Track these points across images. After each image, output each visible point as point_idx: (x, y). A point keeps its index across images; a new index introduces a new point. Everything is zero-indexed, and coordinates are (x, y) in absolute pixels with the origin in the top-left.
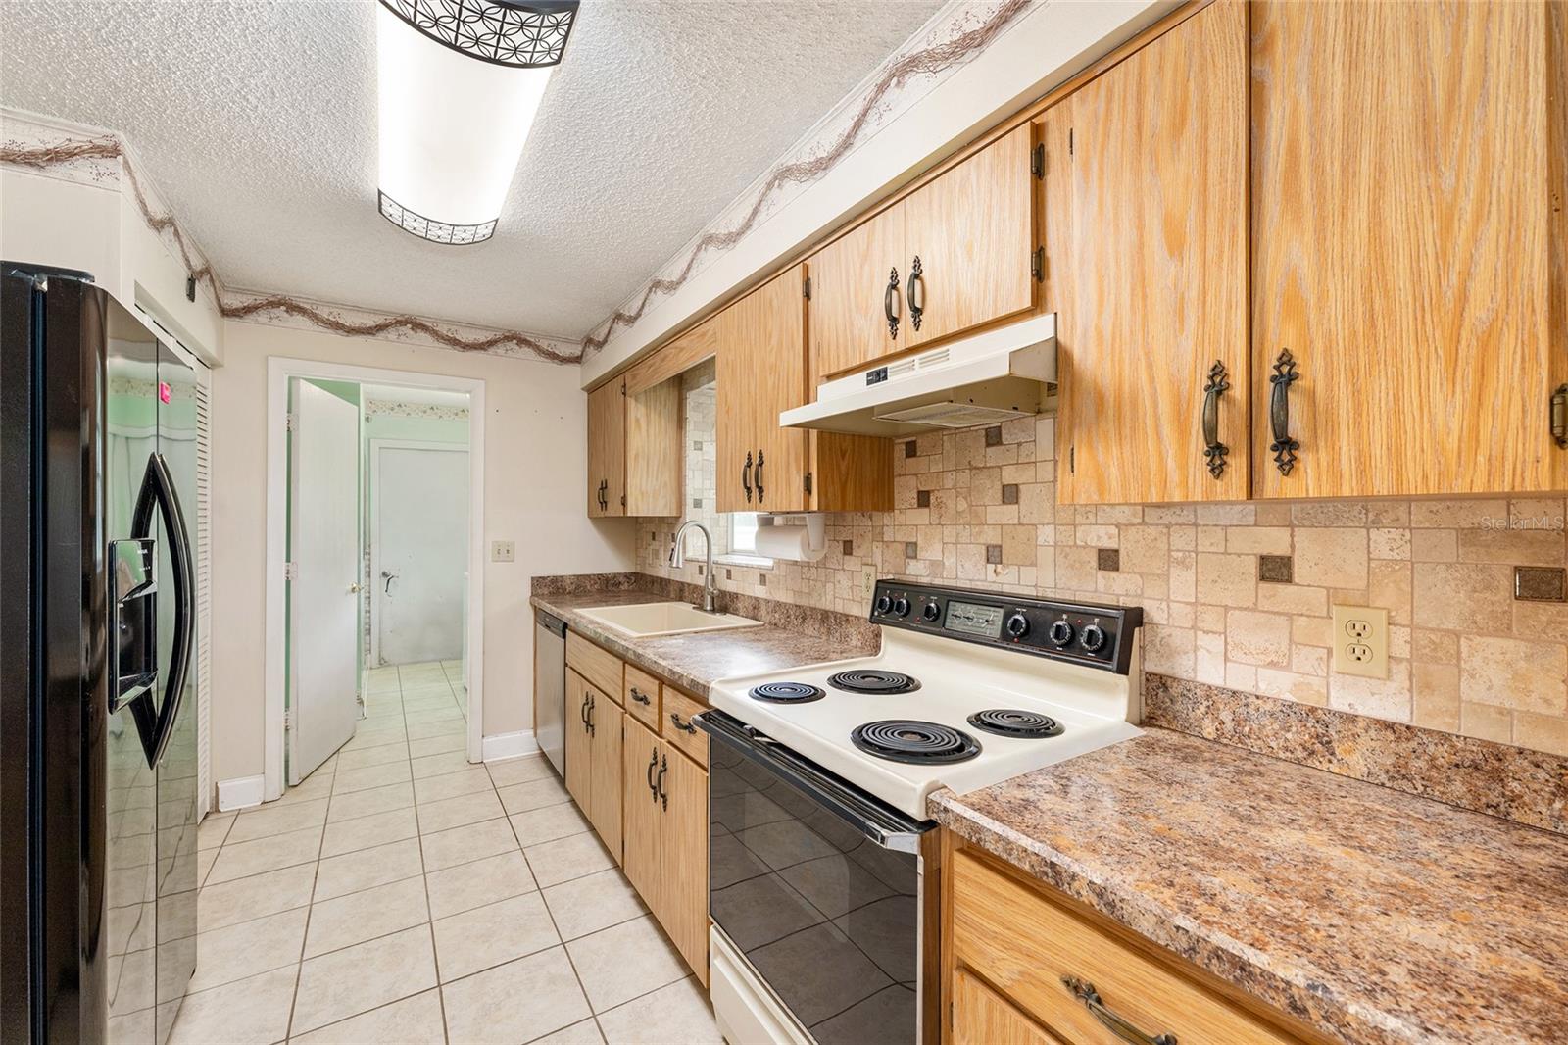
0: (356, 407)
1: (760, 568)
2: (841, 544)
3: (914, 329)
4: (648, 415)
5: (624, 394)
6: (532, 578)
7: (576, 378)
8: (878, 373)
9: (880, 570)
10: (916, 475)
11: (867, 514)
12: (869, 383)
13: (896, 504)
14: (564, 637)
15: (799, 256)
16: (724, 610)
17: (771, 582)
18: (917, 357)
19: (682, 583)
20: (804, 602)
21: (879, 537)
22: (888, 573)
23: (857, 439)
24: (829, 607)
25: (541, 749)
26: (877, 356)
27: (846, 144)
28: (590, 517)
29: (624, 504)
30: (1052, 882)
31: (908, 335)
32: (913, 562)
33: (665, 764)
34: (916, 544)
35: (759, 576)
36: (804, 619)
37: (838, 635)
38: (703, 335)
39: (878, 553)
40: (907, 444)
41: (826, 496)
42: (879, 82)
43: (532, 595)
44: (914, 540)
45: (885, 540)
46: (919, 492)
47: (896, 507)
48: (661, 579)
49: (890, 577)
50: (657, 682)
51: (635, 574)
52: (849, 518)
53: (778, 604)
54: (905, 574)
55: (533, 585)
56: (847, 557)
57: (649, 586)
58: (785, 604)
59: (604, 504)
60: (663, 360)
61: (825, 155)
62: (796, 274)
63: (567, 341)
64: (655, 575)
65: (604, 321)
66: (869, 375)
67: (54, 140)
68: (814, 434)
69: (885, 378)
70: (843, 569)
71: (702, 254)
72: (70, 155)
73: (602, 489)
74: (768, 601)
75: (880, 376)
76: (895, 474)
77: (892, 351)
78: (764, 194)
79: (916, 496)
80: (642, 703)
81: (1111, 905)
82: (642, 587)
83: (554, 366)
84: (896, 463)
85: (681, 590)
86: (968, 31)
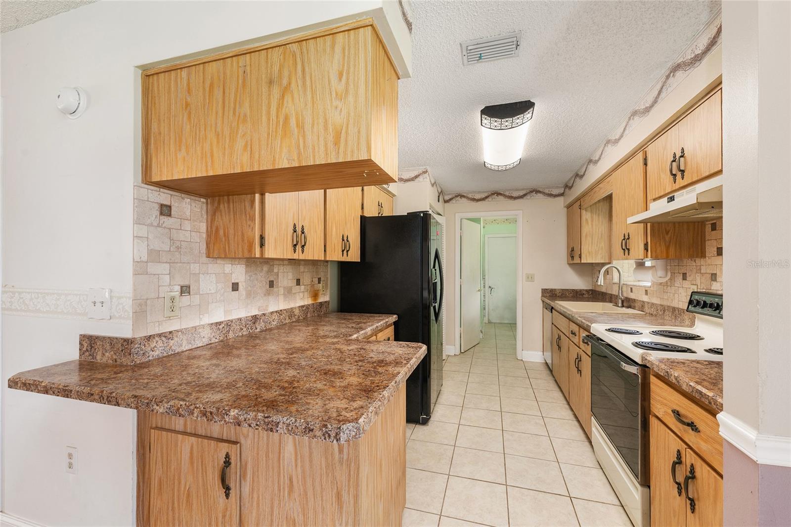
0: (480, 225)
1: (645, 287)
2: (682, 275)
3: (681, 179)
4: (592, 217)
5: (580, 209)
6: (542, 289)
7: (561, 202)
8: (671, 198)
9: (699, 287)
10: (716, 240)
11: (693, 259)
12: (668, 202)
13: (707, 254)
14: (552, 312)
15: (642, 147)
16: (629, 307)
17: (650, 294)
18: (684, 191)
19: (611, 294)
20: (665, 303)
21: (699, 270)
22: (703, 289)
23: (677, 225)
24: (676, 306)
25: (546, 361)
26: (669, 191)
27: (655, 101)
28: (568, 264)
29: (580, 257)
30: (667, 378)
31: (680, 182)
32: (714, 283)
33: (580, 358)
34: (716, 274)
35: (644, 291)
36: (664, 311)
37: (679, 319)
38: (608, 182)
39: (698, 279)
40: (712, 224)
41: (656, 252)
42: (667, 74)
43: (542, 296)
44: (715, 272)
45: (702, 272)
46: (717, 248)
47: (707, 256)
48: (603, 292)
49: (704, 291)
50: (578, 327)
51: (592, 290)
52: (685, 262)
53: (653, 304)
54: (711, 289)
55: (542, 292)
56: (684, 281)
57: (598, 296)
58: (656, 304)
59: (573, 257)
60: (594, 193)
61: (648, 106)
62: (640, 156)
63: (557, 187)
64: (599, 290)
65: (572, 177)
66: (668, 198)
67: (416, 173)
68: (649, 225)
69: (674, 200)
70: (683, 287)
71: (606, 148)
72: (419, 175)
73: (571, 251)
74: (648, 303)
75: (672, 199)
76: (706, 239)
77: (674, 189)
78: (628, 122)
79: (716, 250)
80: (574, 335)
81: (678, 382)
82: (595, 295)
83: (551, 199)
84: (707, 234)
85: (611, 298)
86: (696, 54)
